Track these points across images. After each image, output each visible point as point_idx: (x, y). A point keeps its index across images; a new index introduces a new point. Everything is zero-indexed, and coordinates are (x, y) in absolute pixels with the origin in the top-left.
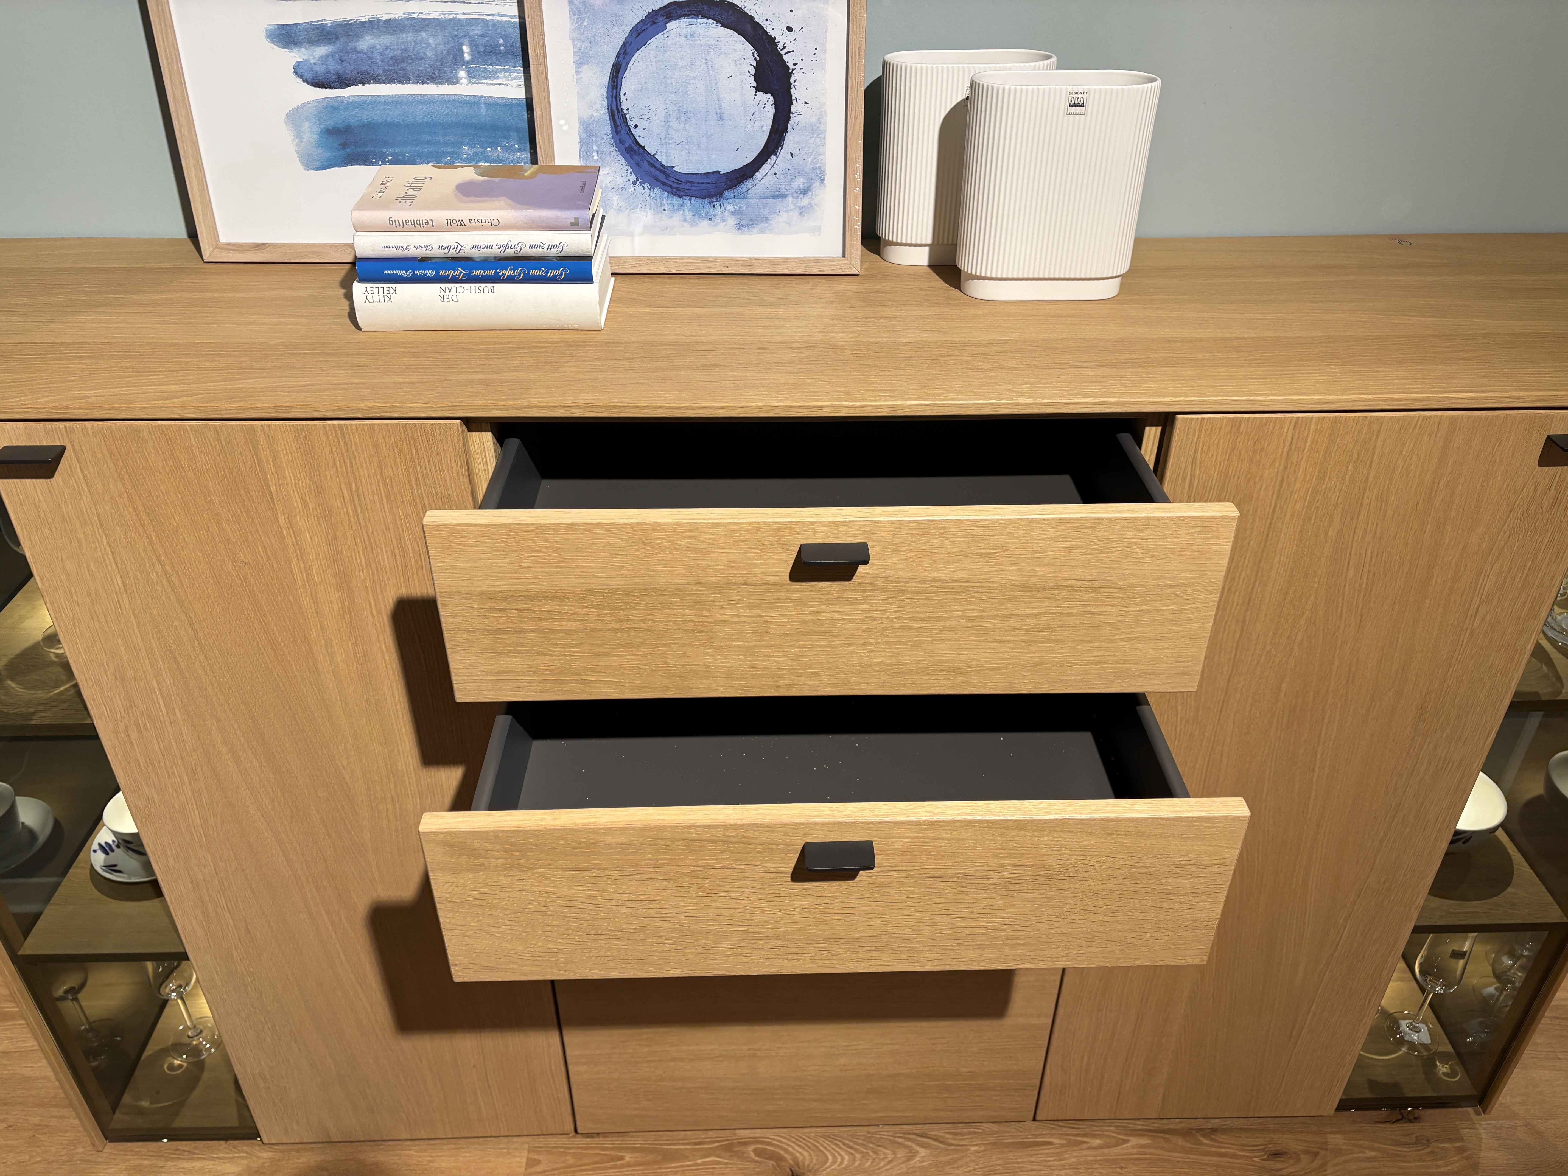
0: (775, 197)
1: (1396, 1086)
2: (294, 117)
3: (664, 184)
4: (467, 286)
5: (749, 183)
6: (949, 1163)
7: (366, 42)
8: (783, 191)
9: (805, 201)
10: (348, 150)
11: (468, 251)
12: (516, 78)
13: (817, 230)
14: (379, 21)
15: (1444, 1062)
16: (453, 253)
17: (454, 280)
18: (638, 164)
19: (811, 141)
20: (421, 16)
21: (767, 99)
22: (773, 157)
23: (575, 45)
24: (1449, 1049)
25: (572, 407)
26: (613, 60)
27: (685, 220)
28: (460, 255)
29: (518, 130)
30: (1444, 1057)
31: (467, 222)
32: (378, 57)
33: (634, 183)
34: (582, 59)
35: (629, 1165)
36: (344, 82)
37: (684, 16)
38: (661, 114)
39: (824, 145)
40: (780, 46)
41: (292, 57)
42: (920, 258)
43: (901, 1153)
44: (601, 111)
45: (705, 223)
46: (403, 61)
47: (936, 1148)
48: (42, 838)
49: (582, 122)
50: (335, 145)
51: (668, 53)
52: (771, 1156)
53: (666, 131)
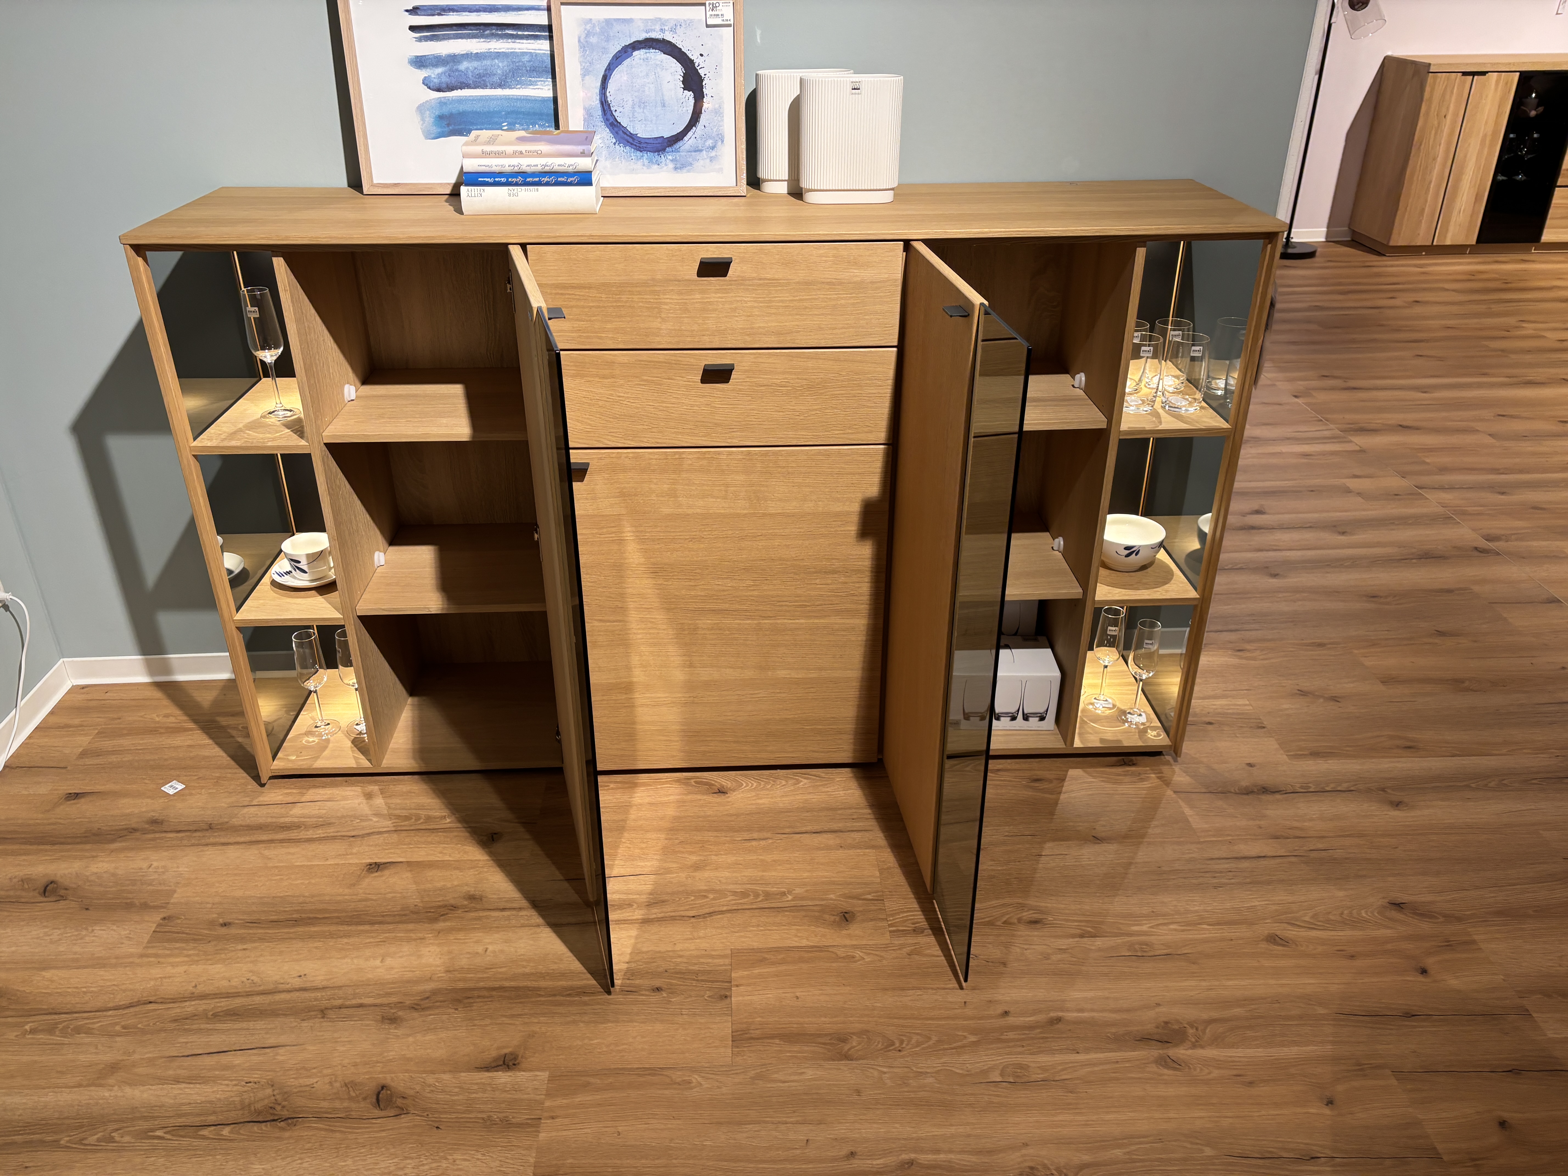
0: (695, 151)
1: (1119, 741)
2: (421, 109)
3: (632, 144)
4: (523, 188)
5: (680, 143)
6: (821, 785)
7: (464, 66)
8: (700, 148)
9: (713, 154)
10: (451, 128)
11: (524, 168)
12: (547, 85)
13: (721, 170)
14: (471, 53)
16: (516, 169)
17: (517, 184)
18: (617, 133)
19: (716, 118)
20: (496, 51)
21: (690, 95)
22: (694, 128)
23: (581, 65)
24: (1159, 725)
25: (582, 236)
26: (602, 73)
27: (644, 165)
28: (520, 170)
29: (548, 115)
30: (1154, 728)
31: (524, 152)
32: (470, 74)
33: (615, 144)
34: (585, 73)
35: (612, 789)
36: (451, 88)
37: (643, 48)
38: (630, 103)
39: (723, 120)
40: (696, 65)
41: (423, 73)
42: (782, 188)
44: (596, 102)
45: (656, 166)
46: (484, 76)
47: (814, 779)
49: (585, 109)
50: (443, 125)
51: (634, 69)
52: (706, 784)
53: (633, 113)
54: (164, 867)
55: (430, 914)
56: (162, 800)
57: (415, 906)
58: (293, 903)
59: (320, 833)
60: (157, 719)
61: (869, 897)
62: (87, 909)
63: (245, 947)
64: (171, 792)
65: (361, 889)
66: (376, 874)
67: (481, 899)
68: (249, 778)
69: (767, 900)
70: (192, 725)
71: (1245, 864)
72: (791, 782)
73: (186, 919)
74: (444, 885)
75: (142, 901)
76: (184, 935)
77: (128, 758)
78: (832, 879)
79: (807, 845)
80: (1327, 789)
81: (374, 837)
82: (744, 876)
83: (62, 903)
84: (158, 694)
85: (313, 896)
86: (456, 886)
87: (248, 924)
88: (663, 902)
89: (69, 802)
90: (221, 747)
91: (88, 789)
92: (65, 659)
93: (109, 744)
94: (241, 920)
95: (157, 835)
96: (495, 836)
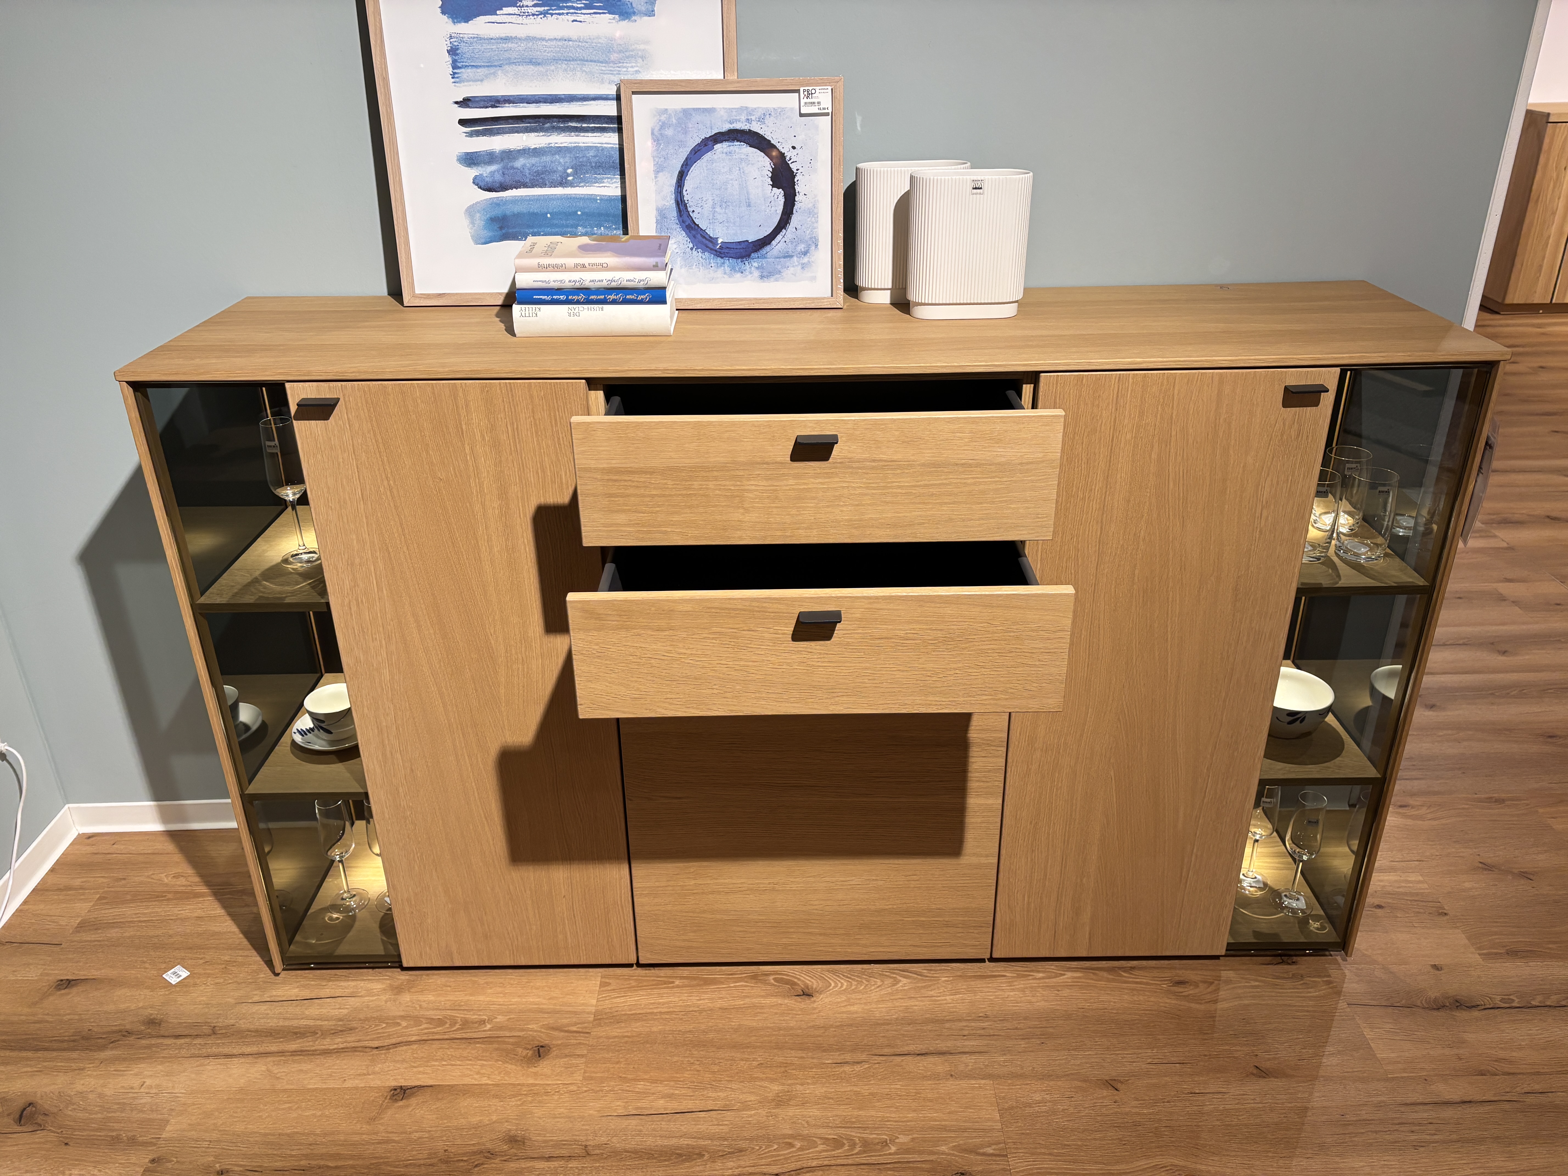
0: (785, 257)
1: (1276, 935)
2: (471, 211)
3: (711, 249)
4: (586, 306)
5: (768, 248)
6: (924, 987)
7: (520, 163)
8: (790, 253)
9: (805, 260)
10: (504, 231)
11: (587, 284)
12: (615, 182)
13: (813, 279)
14: (529, 149)
15: (1314, 921)
16: (578, 285)
17: (578, 302)
18: (694, 237)
19: (809, 220)
20: (556, 145)
21: (779, 192)
22: (784, 231)
23: (654, 160)
24: (1322, 913)
26: (679, 169)
27: (725, 273)
28: (582, 286)
29: (614, 216)
30: (1316, 918)
31: (587, 265)
32: (527, 171)
33: (692, 249)
34: (659, 169)
35: (678, 986)
36: (503, 188)
37: (725, 141)
38: (710, 203)
39: (817, 222)
40: (788, 158)
41: (473, 172)
42: (884, 298)
43: (888, 981)
44: (671, 202)
45: (739, 275)
46: (543, 174)
47: (915, 979)
48: (254, 728)
49: (658, 209)
50: (496, 228)
51: (714, 164)
52: (787, 982)
53: (713, 214)
54: (158, 1086)
55: (462, 1164)
56: (162, 992)
57: (445, 1151)
58: (301, 1144)
59: (338, 1042)
60: (166, 880)
61: (990, 1150)
62: (66, 1144)
64: (174, 980)
65: (382, 1124)
66: (401, 1103)
67: (524, 1143)
68: (262, 963)
69: (865, 1152)
70: (204, 889)
71: (1448, 1113)
73: (178, 1162)
74: (480, 1121)
75: (130, 1134)
77: (129, 932)
78: (943, 1123)
79: (910, 1072)
80: (1534, 1003)
81: (401, 1048)
82: (837, 1116)
83: (38, 1135)
84: (170, 847)
85: (325, 1135)
86: (494, 1122)
88: (741, 1151)
89: (58, 993)
90: (233, 920)
91: (82, 974)
92: (71, 805)
93: (110, 913)
94: (241, 1166)
95: (154, 1041)
96: (541, 1050)
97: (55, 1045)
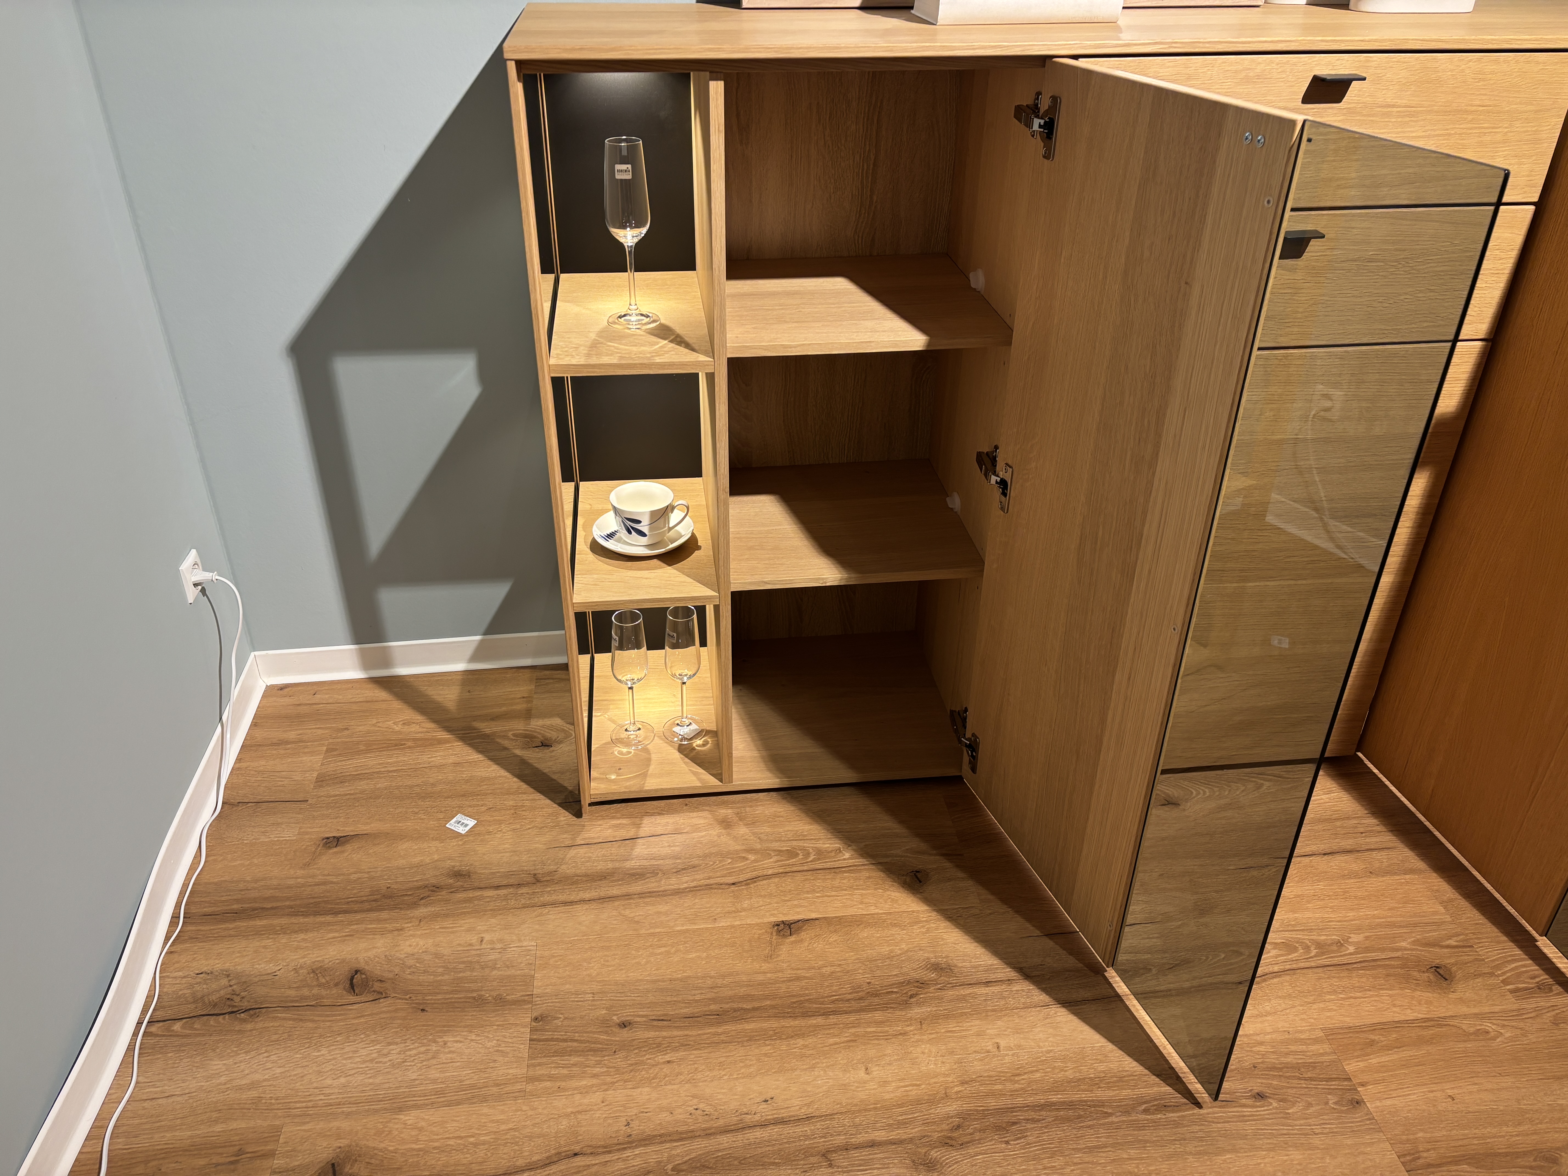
6: (1291, 789)
54: (501, 941)
55: (894, 996)
56: (454, 843)
57: (869, 983)
58: (701, 988)
59: (685, 881)
60: (397, 728)
61: (1452, 942)
62: (423, 1010)
63: (667, 1058)
64: (462, 830)
65: (782, 962)
66: (792, 939)
67: (951, 970)
68: (555, 805)
69: (1322, 953)
70: (444, 735)
72: (1251, 786)
73: (566, 1018)
74: (891, 951)
75: (494, 994)
76: (575, 1044)
77: (382, 784)
78: (1389, 920)
79: (1326, 872)
81: (761, 883)
83: (383, 1003)
84: (381, 694)
85: (723, 976)
86: (907, 951)
87: (655, 1023)
88: (1189, 962)
89: (331, 851)
90: (498, 764)
91: (348, 830)
92: (257, 653)
93: (350, 765)
94: (643, 1016)
95: (471, 894)
96: (919, 875)
97: (356, 907)
